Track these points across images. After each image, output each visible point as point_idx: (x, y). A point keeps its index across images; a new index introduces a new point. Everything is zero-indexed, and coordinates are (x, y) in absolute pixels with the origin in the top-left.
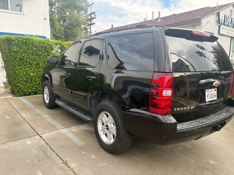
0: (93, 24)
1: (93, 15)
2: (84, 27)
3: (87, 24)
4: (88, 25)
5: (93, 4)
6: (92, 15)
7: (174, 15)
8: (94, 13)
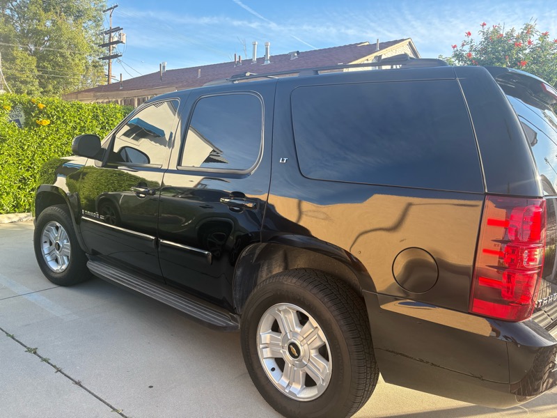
0: (116, 56)
1: (117, 34)
2: (93, 62)
3: (102, 56)
4: (103, 59)
5: (115, 7)
6: (113, 34)
7: (298, 52)
8: (118, 29)
